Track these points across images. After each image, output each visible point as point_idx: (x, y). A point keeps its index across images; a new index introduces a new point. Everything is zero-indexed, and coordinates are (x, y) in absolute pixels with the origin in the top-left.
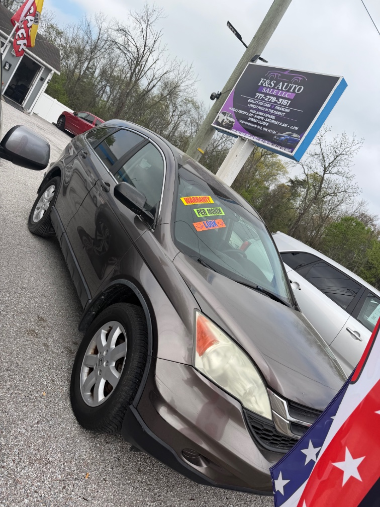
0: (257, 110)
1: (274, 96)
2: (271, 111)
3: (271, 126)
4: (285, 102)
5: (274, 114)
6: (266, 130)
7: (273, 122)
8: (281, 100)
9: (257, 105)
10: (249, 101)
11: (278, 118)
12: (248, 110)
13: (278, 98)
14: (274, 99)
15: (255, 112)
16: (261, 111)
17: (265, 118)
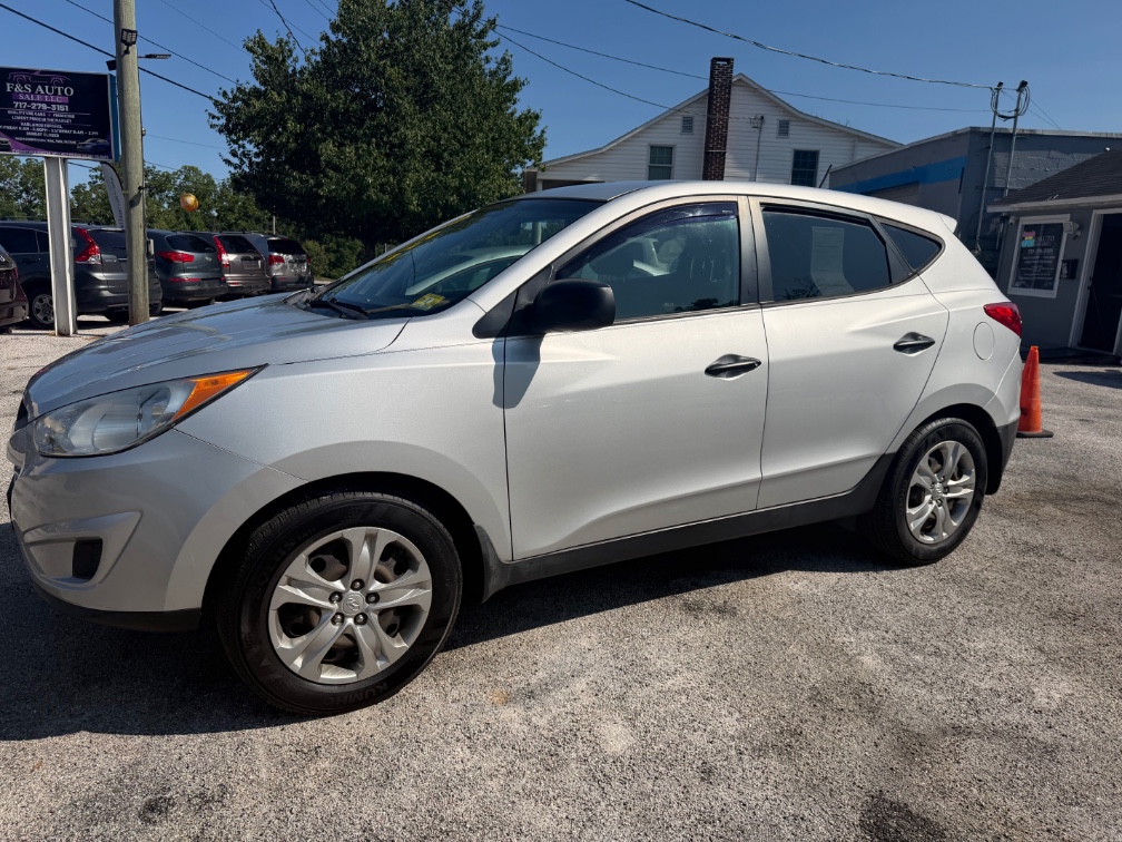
0: (32, 122)
1: (42, 102)
3: (63, 136)
4: (61, 108)
8: (54, 106)
9: (25, 115)
10: (9, 112)
11: (65, 126)
12: (17, 123)
13: (49, 104)
14: (45, 107)
15: (28, 124)
16: (35, 122)
17: (50, 129)
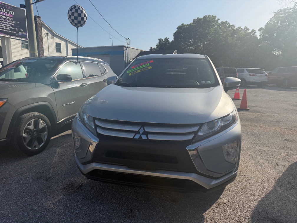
2: (7, 23)
5: (9, 25)
6: (10, 31)
7: (11, 28)
